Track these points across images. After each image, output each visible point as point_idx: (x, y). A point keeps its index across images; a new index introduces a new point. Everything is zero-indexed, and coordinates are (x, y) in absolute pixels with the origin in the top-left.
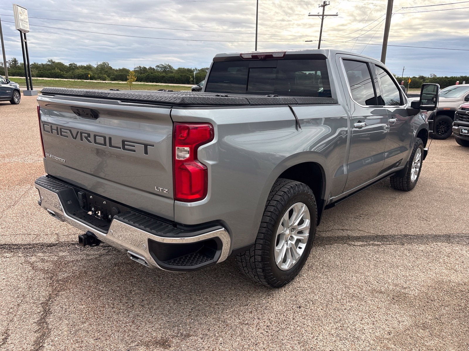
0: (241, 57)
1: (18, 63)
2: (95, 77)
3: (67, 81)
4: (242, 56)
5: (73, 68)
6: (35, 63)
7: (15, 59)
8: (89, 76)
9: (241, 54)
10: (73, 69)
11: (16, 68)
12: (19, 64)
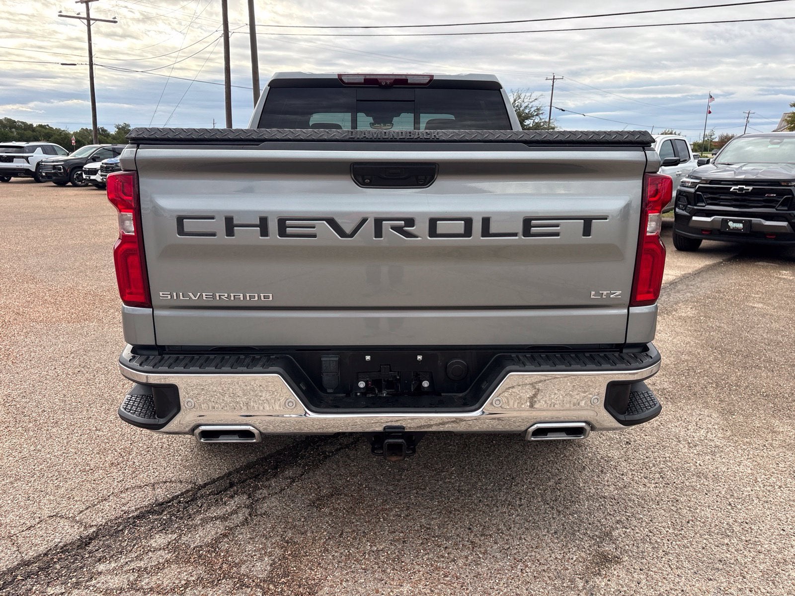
0: (341, 80)
4: (342, 78)
9: (339, 75)
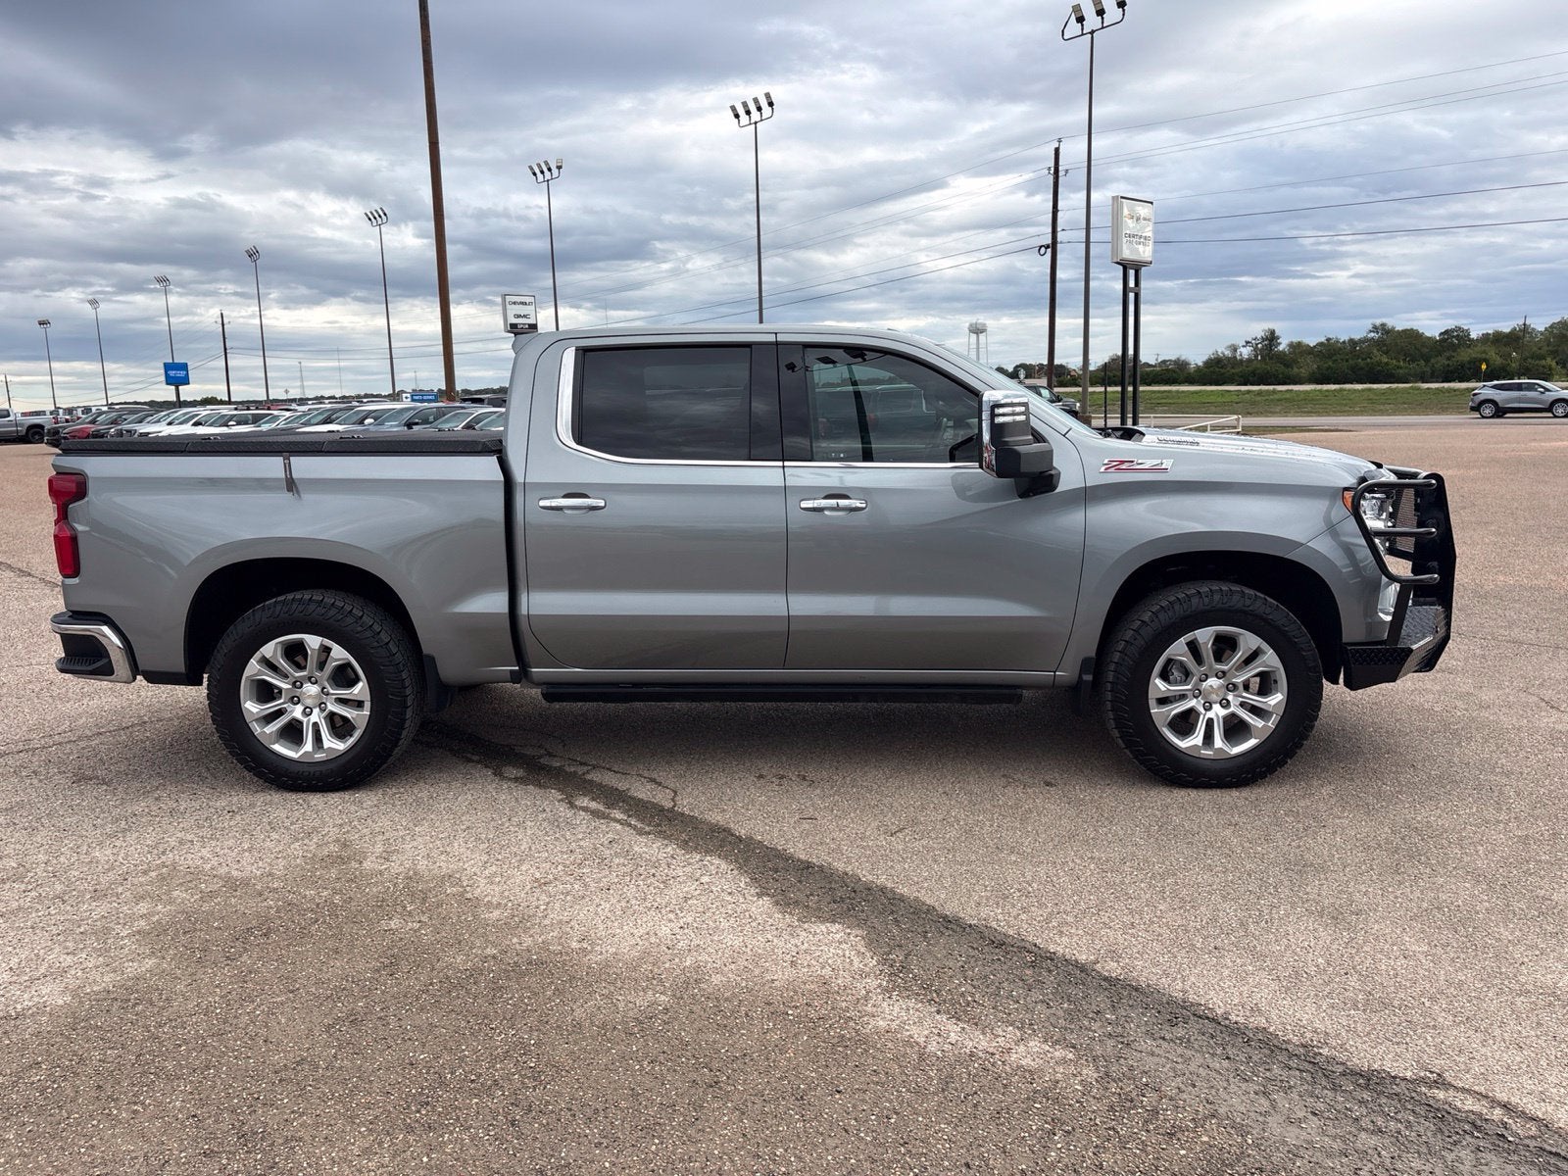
1: (1279, 344)
2: (1508, 368)
3: (1363, 390)
5: (1452, 343)
6: (1328, 340)
7: (1273, 332)
8: (1484, 367)
10: (1454, 348)
11: (1271, 359)
12: (1281, 348)
